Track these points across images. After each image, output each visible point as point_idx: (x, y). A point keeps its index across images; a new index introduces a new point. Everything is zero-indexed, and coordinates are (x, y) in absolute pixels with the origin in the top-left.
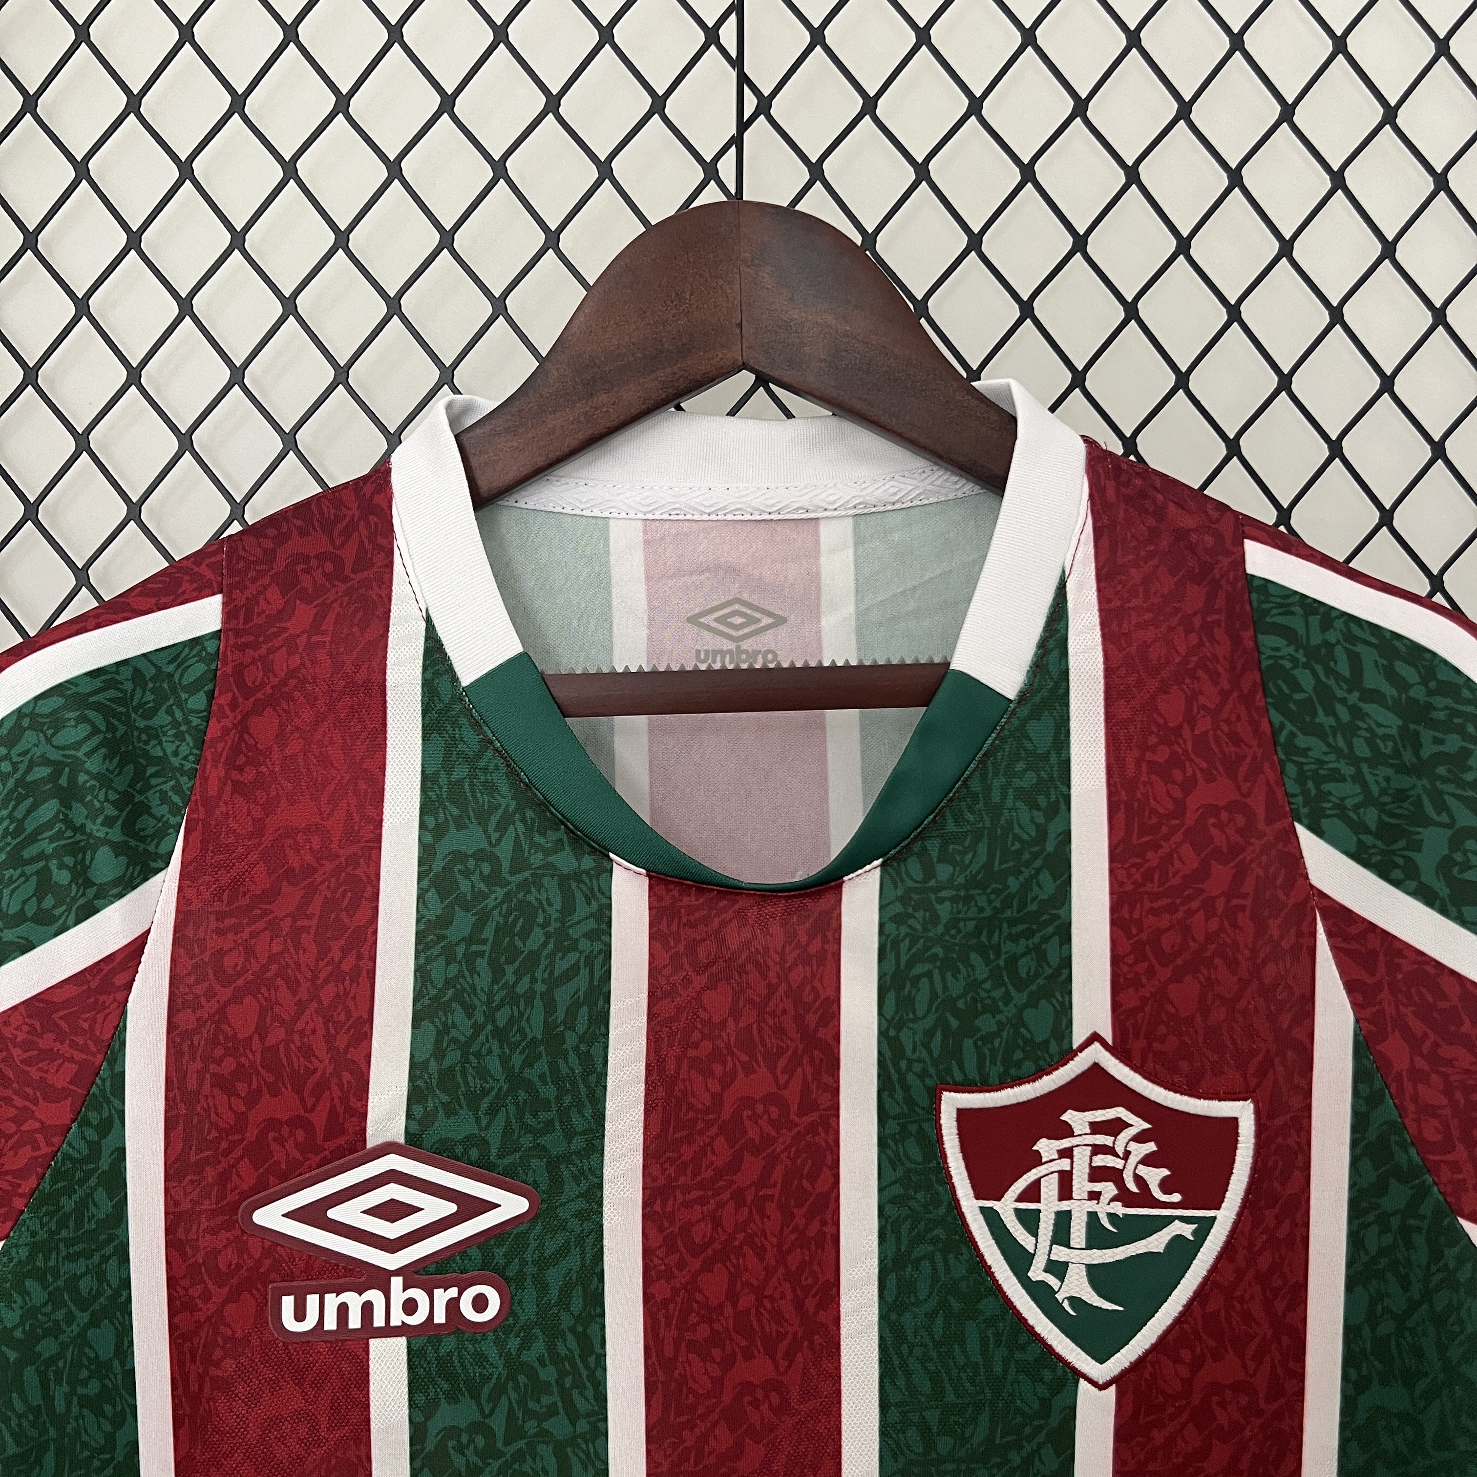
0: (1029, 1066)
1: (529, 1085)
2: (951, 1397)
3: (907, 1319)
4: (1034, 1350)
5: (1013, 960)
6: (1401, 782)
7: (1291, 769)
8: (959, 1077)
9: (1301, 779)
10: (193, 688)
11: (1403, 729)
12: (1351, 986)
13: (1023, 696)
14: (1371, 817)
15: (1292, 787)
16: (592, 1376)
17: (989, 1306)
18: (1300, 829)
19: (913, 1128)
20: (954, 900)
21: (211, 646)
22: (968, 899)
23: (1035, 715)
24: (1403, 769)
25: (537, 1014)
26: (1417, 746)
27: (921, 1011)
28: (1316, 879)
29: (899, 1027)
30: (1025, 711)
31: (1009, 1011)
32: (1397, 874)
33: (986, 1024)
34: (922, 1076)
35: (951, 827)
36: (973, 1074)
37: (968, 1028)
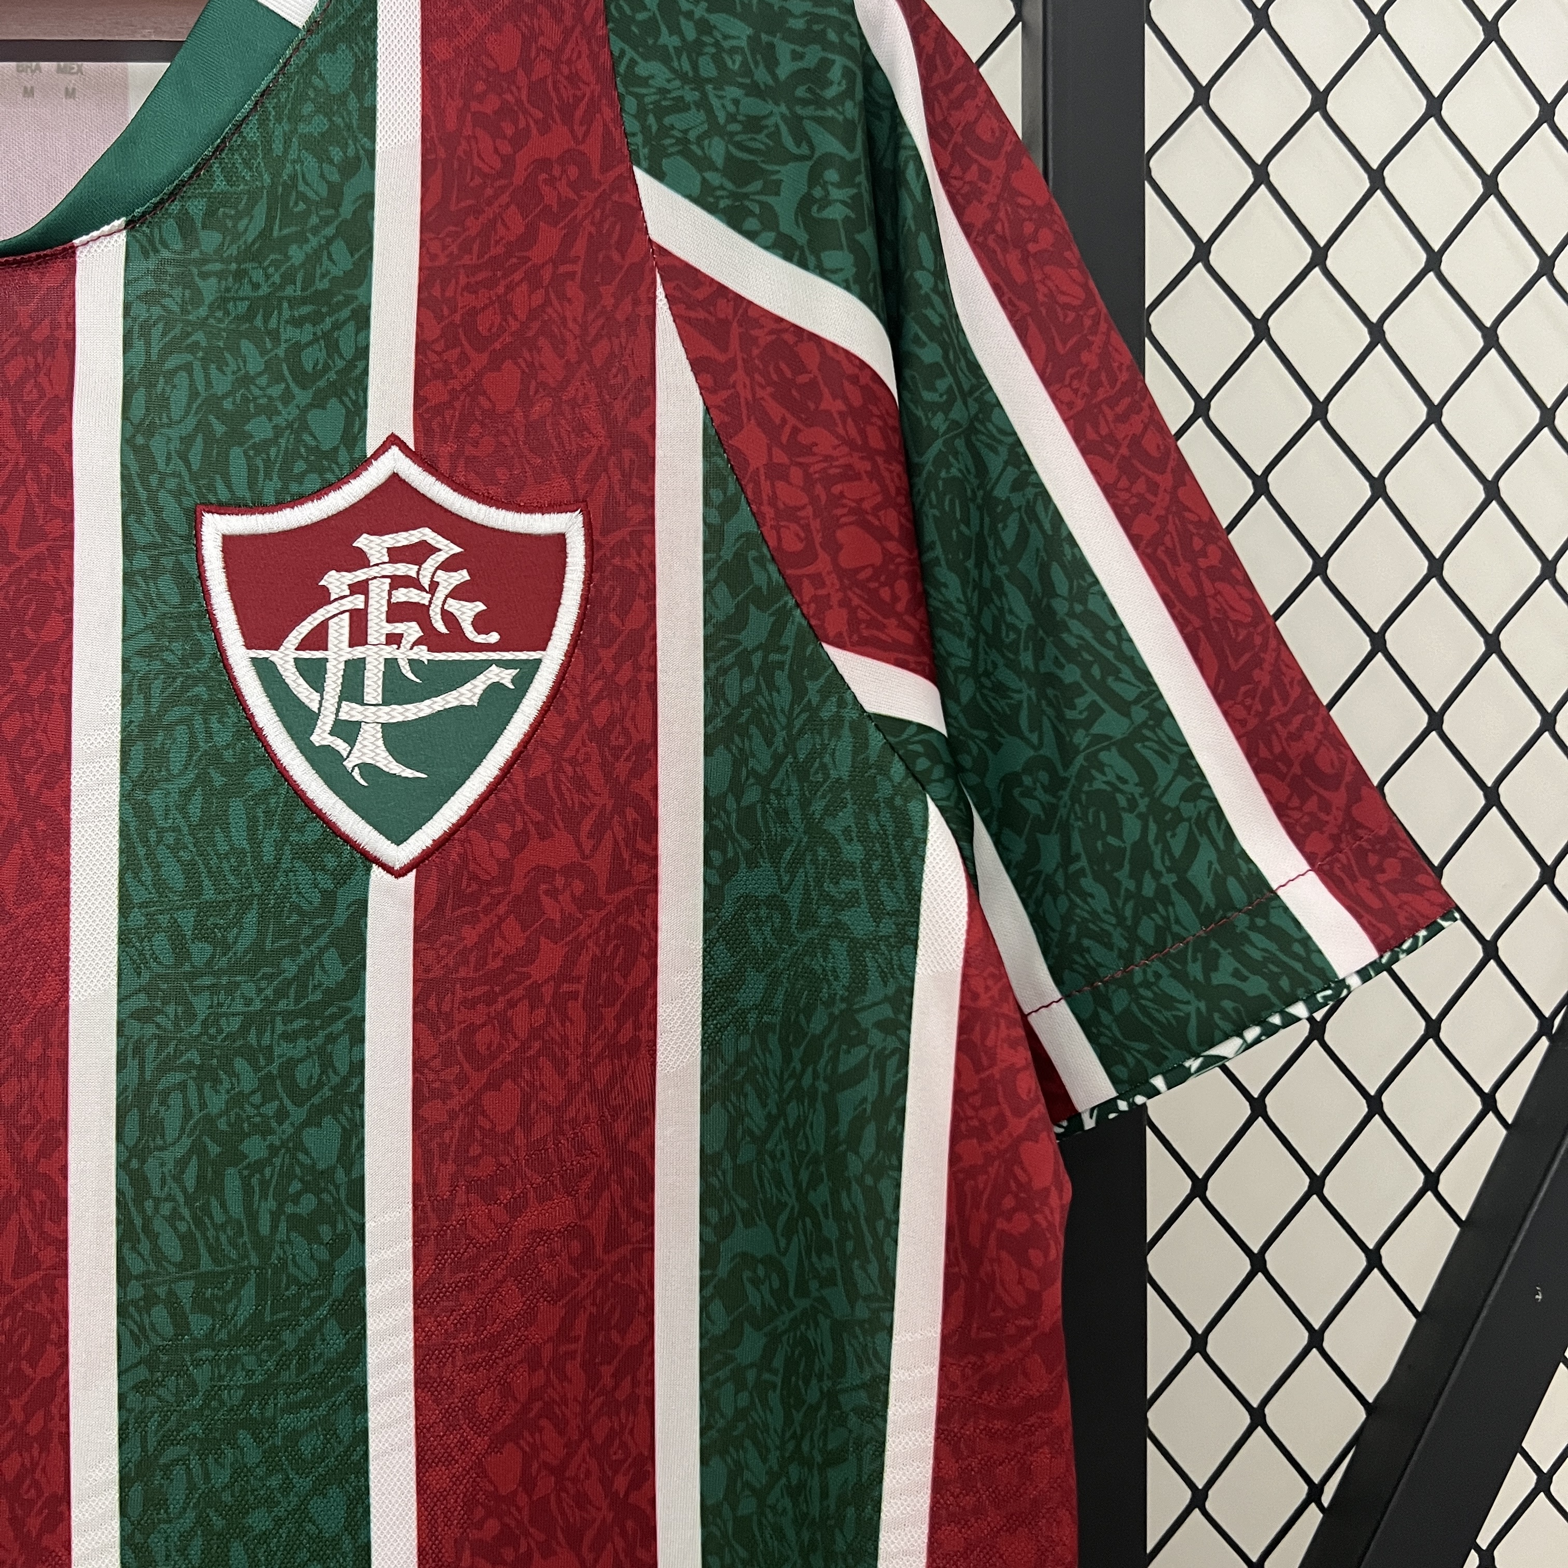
37: (237, 436)
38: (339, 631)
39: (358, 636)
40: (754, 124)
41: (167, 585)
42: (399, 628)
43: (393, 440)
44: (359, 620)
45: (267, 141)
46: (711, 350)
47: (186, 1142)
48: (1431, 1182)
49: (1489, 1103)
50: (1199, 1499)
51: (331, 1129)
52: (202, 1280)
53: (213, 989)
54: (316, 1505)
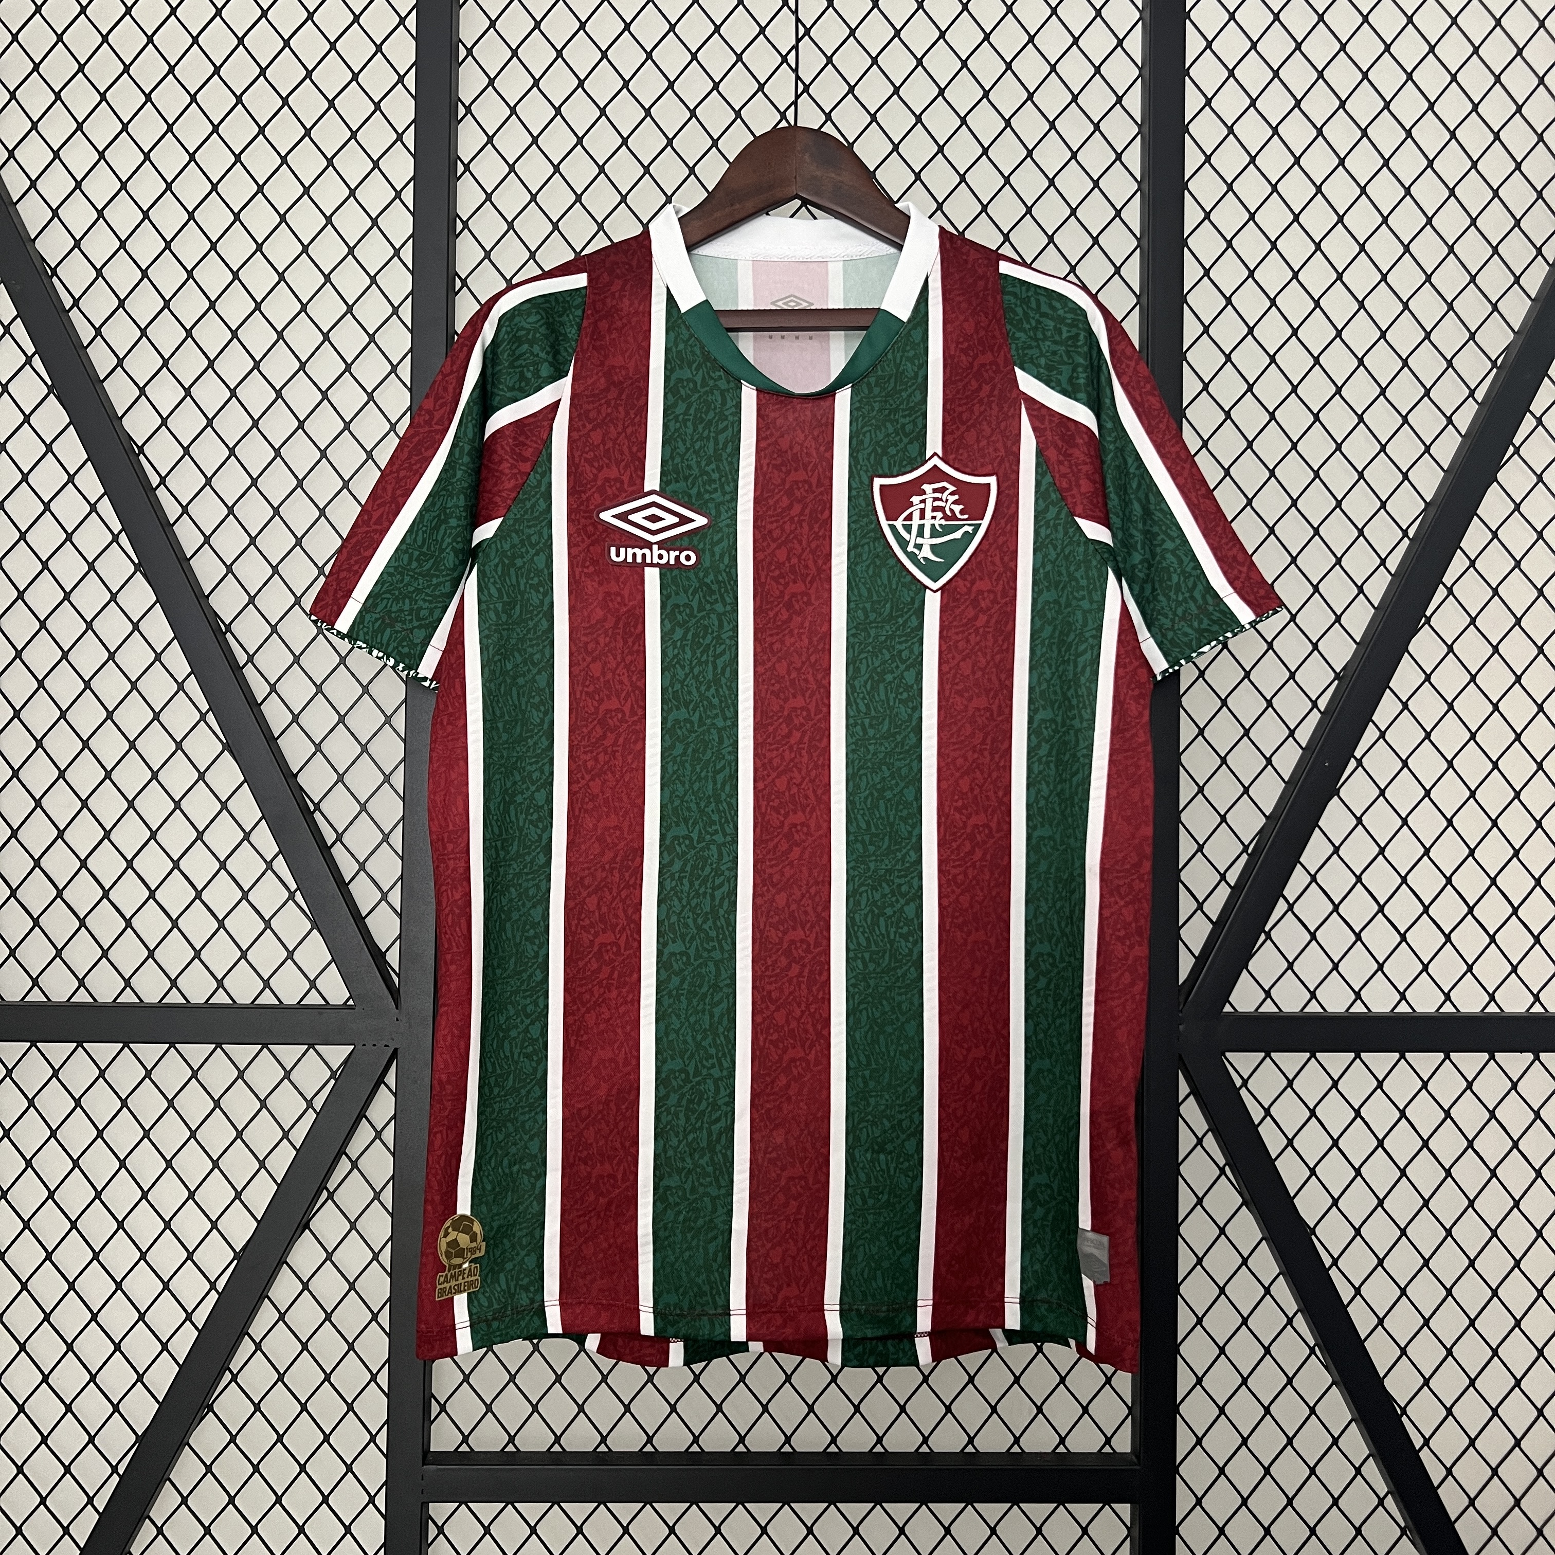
0: (909, 469)
1: (707, 473)
2: (875, 598)
3: (859, 568)
4: (909, 578)
5: (903, 426)
6: (1055, 347)
7: (1013, 346)
8: (881, 472)
9: (1017, 350)
10: (577, 307)
11: (1055, 327)
12: (1035, 429)
13: (909, 320)
14: (1043, 361)
15: (1013, 352)
16: (732, 589)
17: (892, 562)
18: (1017, 369)
19: (862, 493)
20: (880, 401)
21: (583, 292)
22: (886, 402)
23: (914, 328)
24: (1055, 342)
25: (711, 445)
26: (1060, 333)
27: (866, 445)
28: (1022, 388)
29: (858, 452)
30: (910, 326)
31: (901, 446)
32: (1053, 384)
33: (892, 451)
34: (867, 471)
35: (880, 373)
36: (887, 471)
37: (885, 453)
38: (916, 515)
39: (922, 516)
40: (1054, 353)
41: (862, 502)
42: (935, 514)
43: (935, 454)
44: (923, 512)
45: (895, 358)
46: (1038, 424)
47: (867, 675)
48: (1292, 733)
49: (1315, 704)
50: (1200, 848)
51: (913, 672)
52: (872, 718)
53: (876, 627)
54: (906, 791)
